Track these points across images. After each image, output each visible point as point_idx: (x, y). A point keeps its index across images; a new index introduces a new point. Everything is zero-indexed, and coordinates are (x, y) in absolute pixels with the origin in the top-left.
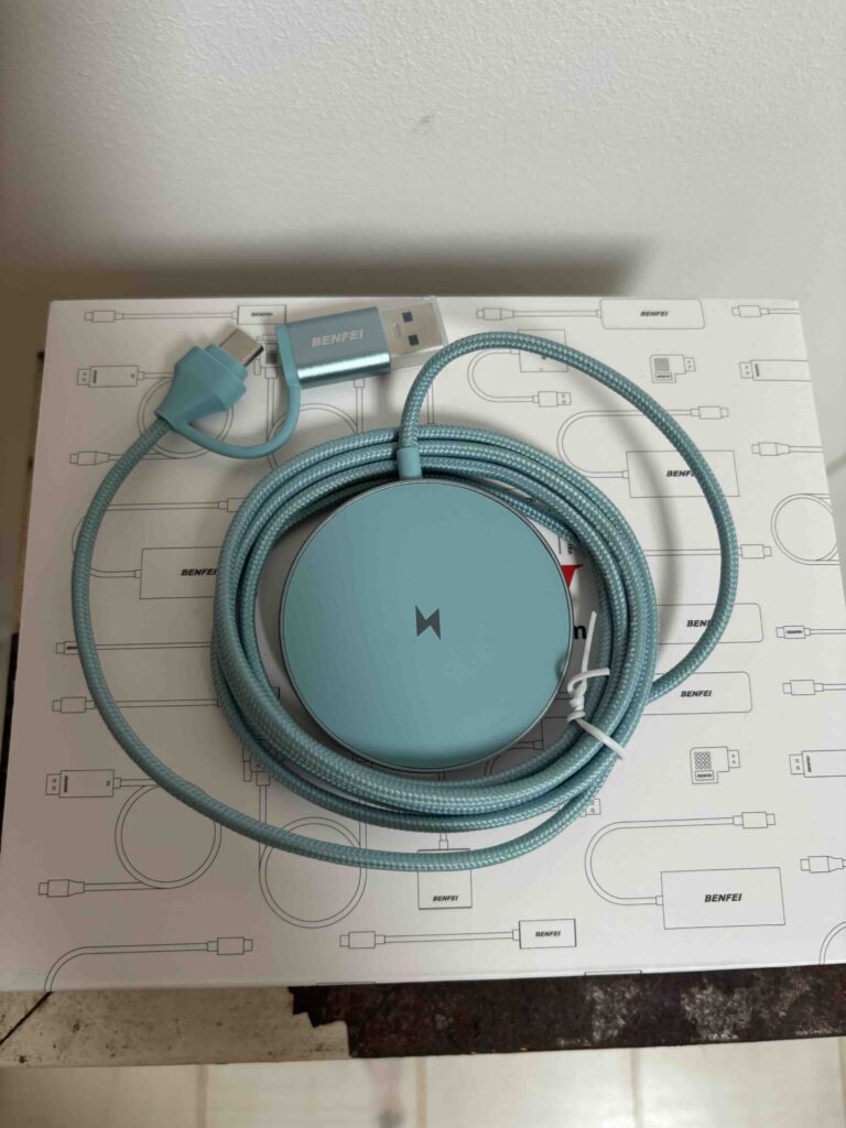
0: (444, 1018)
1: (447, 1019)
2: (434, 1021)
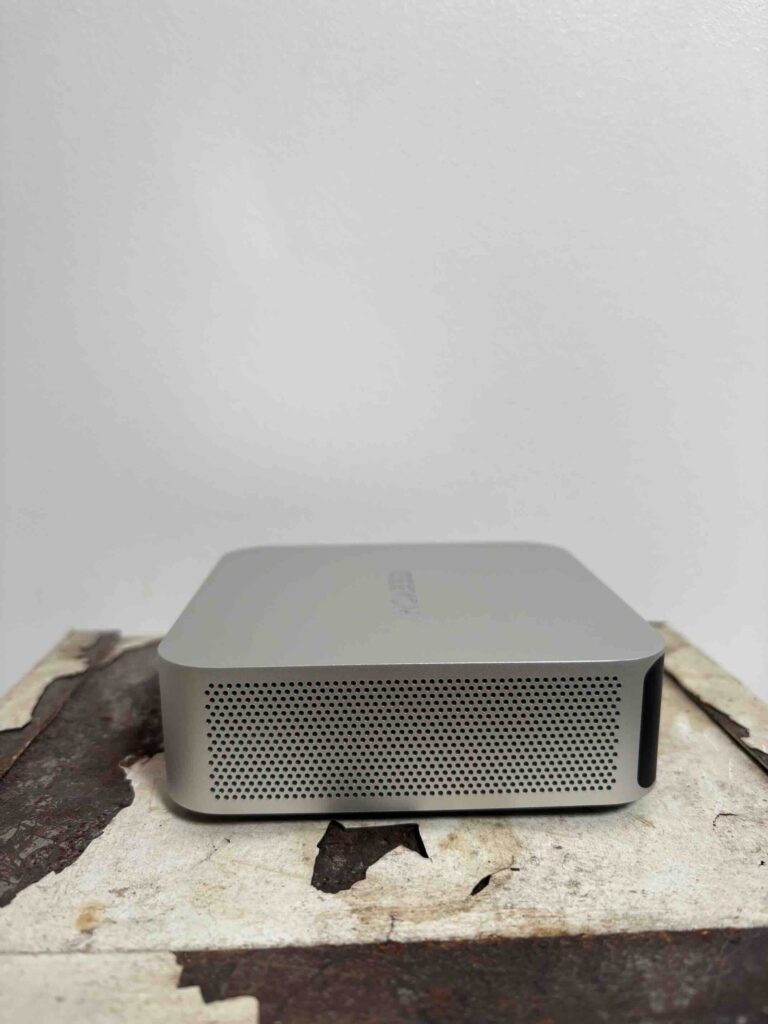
0: (410, 992)
1: (416, 993)
2: (395, 995)
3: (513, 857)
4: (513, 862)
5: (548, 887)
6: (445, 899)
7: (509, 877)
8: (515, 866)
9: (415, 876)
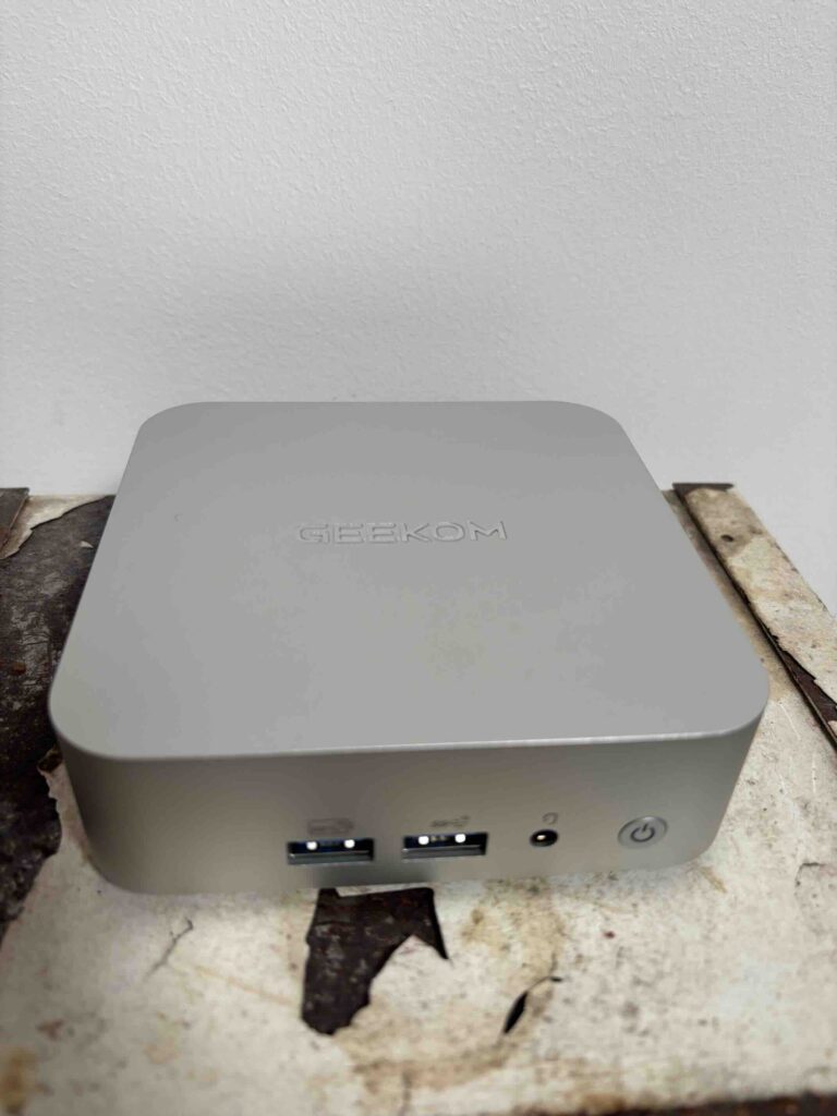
3: (554, 956)
4: (554, 966)
5: (600, 1015)
6: (472, 1043)
7: (549, 995)
8: (558, 974)
9: (432, 996)
